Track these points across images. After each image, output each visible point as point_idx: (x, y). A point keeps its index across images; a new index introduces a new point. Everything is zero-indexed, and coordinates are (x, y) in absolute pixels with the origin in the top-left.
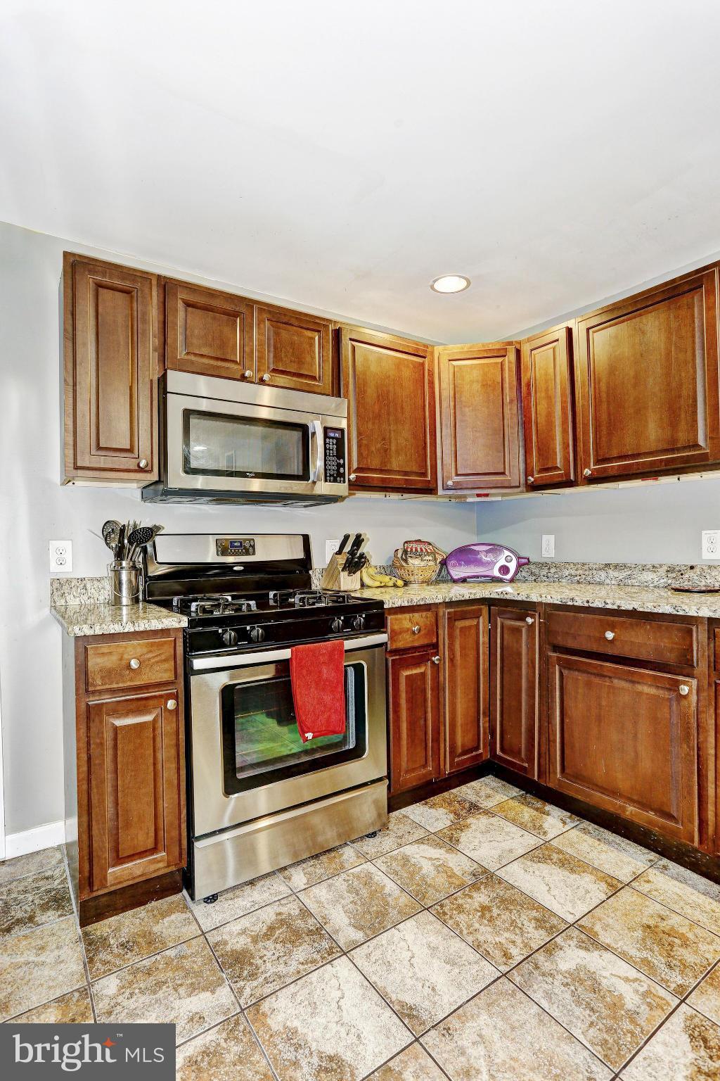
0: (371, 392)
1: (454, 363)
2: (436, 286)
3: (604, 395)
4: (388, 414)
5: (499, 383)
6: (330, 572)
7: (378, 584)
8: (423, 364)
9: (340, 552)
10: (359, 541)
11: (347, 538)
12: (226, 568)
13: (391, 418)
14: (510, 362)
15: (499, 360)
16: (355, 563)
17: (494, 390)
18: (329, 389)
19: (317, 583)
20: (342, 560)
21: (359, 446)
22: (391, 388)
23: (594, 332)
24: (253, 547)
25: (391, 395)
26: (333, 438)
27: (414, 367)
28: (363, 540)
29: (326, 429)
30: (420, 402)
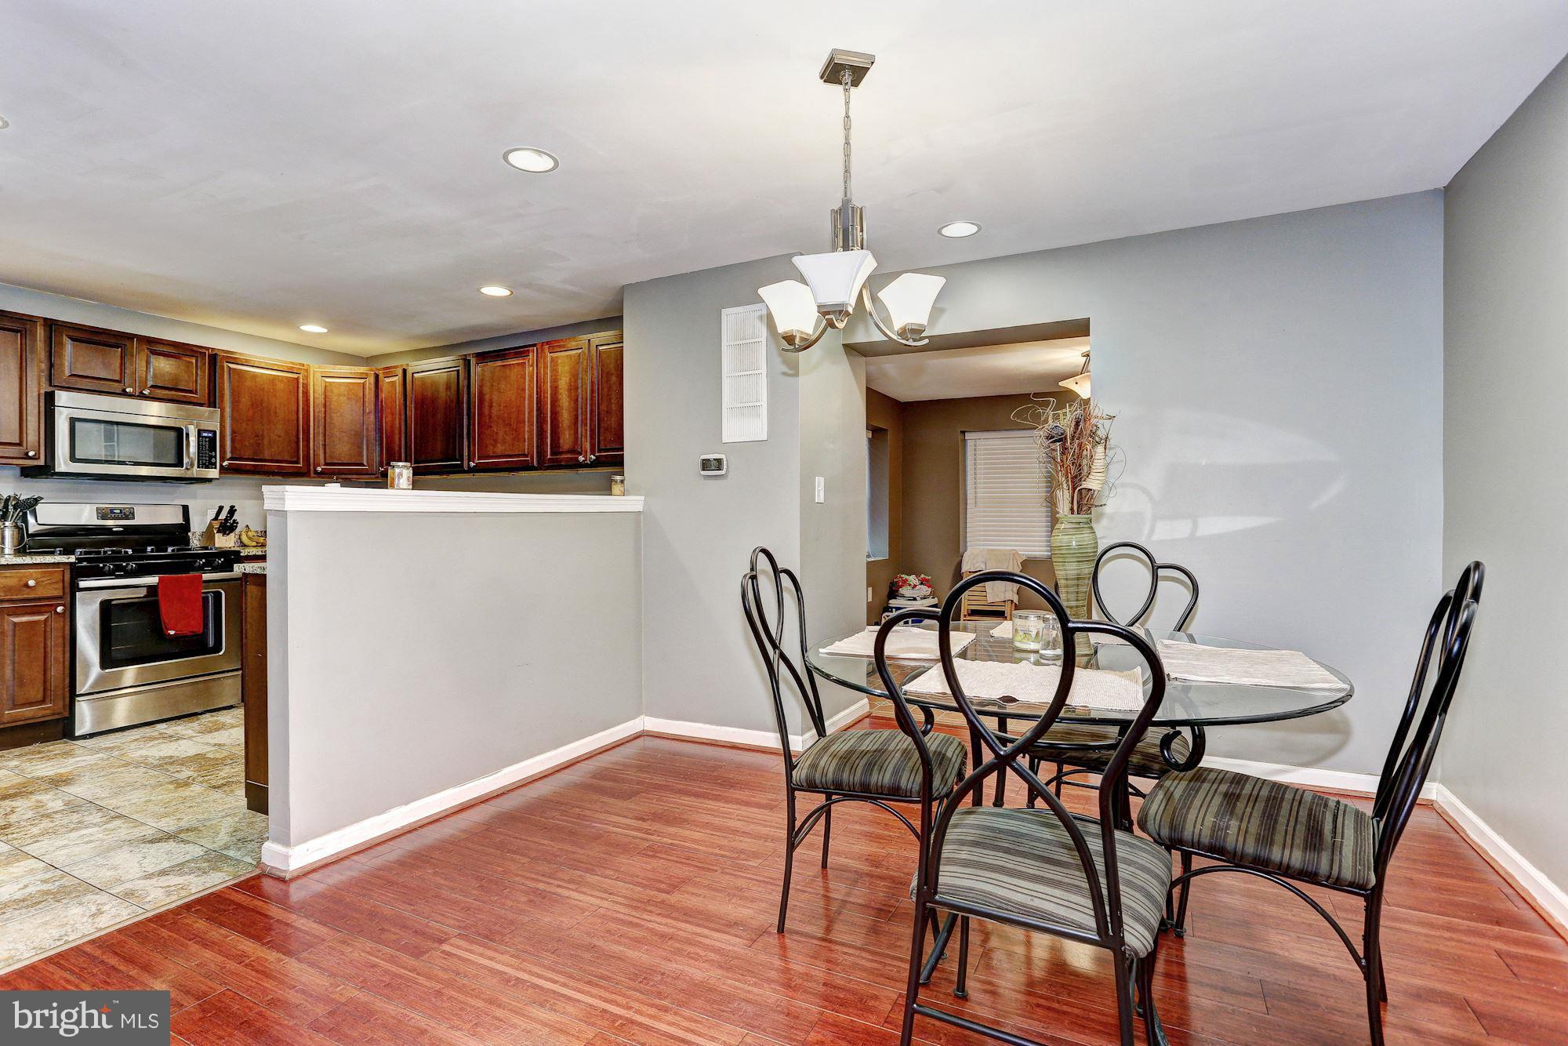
0: (245, 400)
1: (327, 380)
4: (262, 418)
5: (360, 398)
6: (208, 535)
8: (298, 380)
9: (216, 518)
10: (232, 511)
11: (221, 508)
12: (107, 530)
13: (265, 420)
14: (370, 383)
15: (362, 381)
16: (227, 527)
17: (357, 402)
18: (205, 398)
19: (195, 542)
20: (216, 525)
21: (233, 441)
22: (265, 398)
24: (133, 514)
25: (265, 405)
26: (206, 438)
27: (289, 381)
28: (236, 510)
29: (199, 431)
30: (294, 408)
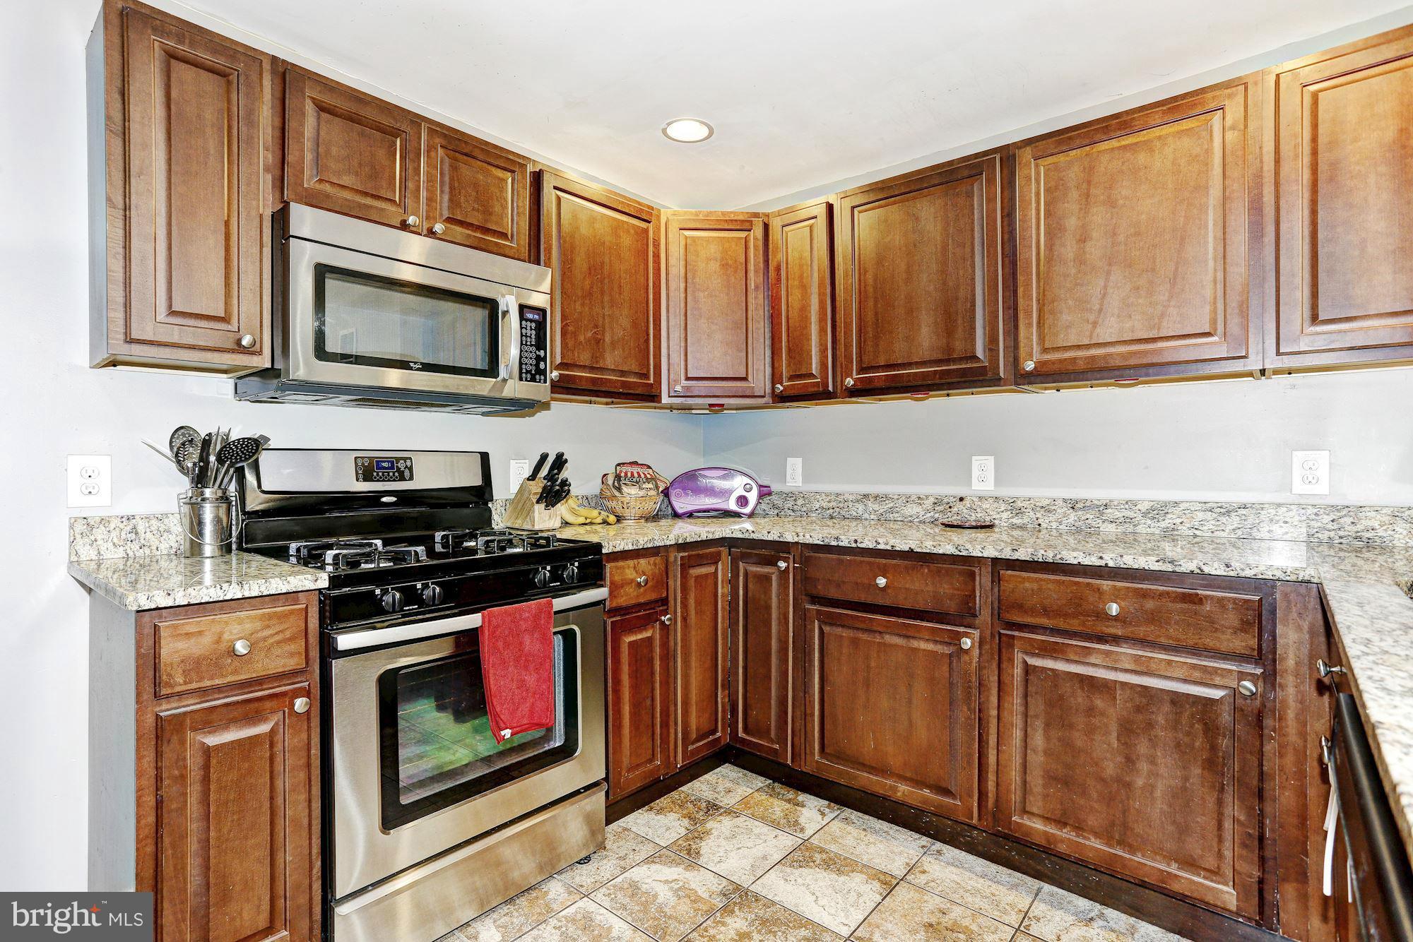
0: (580, 262)
1: (687, 233)
2: (670, 131)
3: (871, 290)
4: (602, 293)
5: (742, 264)
6: (519, 504)
7: (582, 520)
8: (646, 231)
9: (533, 477)
10: (560, 462)
11: (544, 457)
12: (373, 499)
13: (606, 298)
14: (755, 239)
15: (743, 234)
16: (554, 493)
17: (736, 272)
18: (525, 251)
19: (500, 520)
20: (537, 487)
21: (564, 334)
22: (607, 260)
23: (860, 212)
24: (411, 469)
25: (607, 268)
26: (531, 321)
27: (636, 233)
28: (566, 461)
29: (522, 308)
30: (642, 280)
